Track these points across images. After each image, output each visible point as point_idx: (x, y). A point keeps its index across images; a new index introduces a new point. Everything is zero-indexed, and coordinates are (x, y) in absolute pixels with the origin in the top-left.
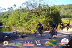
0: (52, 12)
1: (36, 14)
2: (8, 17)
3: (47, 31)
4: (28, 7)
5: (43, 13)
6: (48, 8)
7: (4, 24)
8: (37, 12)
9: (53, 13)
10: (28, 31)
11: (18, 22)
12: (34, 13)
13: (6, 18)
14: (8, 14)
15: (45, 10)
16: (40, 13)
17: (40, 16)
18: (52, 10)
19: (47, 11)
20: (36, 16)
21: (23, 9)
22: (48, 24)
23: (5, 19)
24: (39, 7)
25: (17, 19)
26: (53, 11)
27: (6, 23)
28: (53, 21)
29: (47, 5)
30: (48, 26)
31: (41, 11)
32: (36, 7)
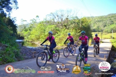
1: (64, 27)
2: (30, 30)
4: (53, 19)
5: (72, 26)
6: (77, 21)
8: (65, 25)
9: (83, 26)
12: (62, 25)
13: (29, 31)
14: (31, 27)
15: (74, 22)
17: (68, 29)
18: (82, 22)
19: (77, 24)
20: (64, 30)
21: (48, 22)
23: (27, 32)
24: (67, 19)
25: (41, 32)
26: (84, 24)
27: (29, 36)
31: (70, 23)
32: (63, 19)
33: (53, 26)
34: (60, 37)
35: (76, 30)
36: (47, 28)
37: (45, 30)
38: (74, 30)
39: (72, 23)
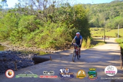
0: (77, 17)
4: (31, 6)
6: (69, 10)
8: (51, 15)
10: (35, 49)
11: (14, 32)
15: (65, 12)
18: (77, 13)
19: (69, 15)
25: (12, 26)
33: (31, 17)
34: (43, 34)
35: (67, 24)
36: (21, 20)
37: (17, 24)
38: (64, 24)
39: (61, 13)
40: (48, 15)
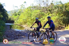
0: (65, 10)
1: (48, 11)
3: (60, 29)
4: (40, 5)
5: (56, 10)
6: (61, 6)
7: (15, 21)
9: (67, 10)
11: (29, 19)
12: (46, 10)
13: (18, 15)
14: (20, 12)
15: (58, 7)
16: (52, 11)
17: (52, 13)
18: (66, 7)
19: (61, 8)
20: (49, 14)
21: (35, 7)
22: (61, 23)
23: (16, 17)
24: (52, 4)
25: (28, 16)
26: (67, 9)
27: (18, 20)
28: (67, 19)
29: (61, 2)
30: (61, 25)
31: (54, 8)
32: (48, 5)
33: (38, 11)
39: (55, 8)
40: (48, 9)
